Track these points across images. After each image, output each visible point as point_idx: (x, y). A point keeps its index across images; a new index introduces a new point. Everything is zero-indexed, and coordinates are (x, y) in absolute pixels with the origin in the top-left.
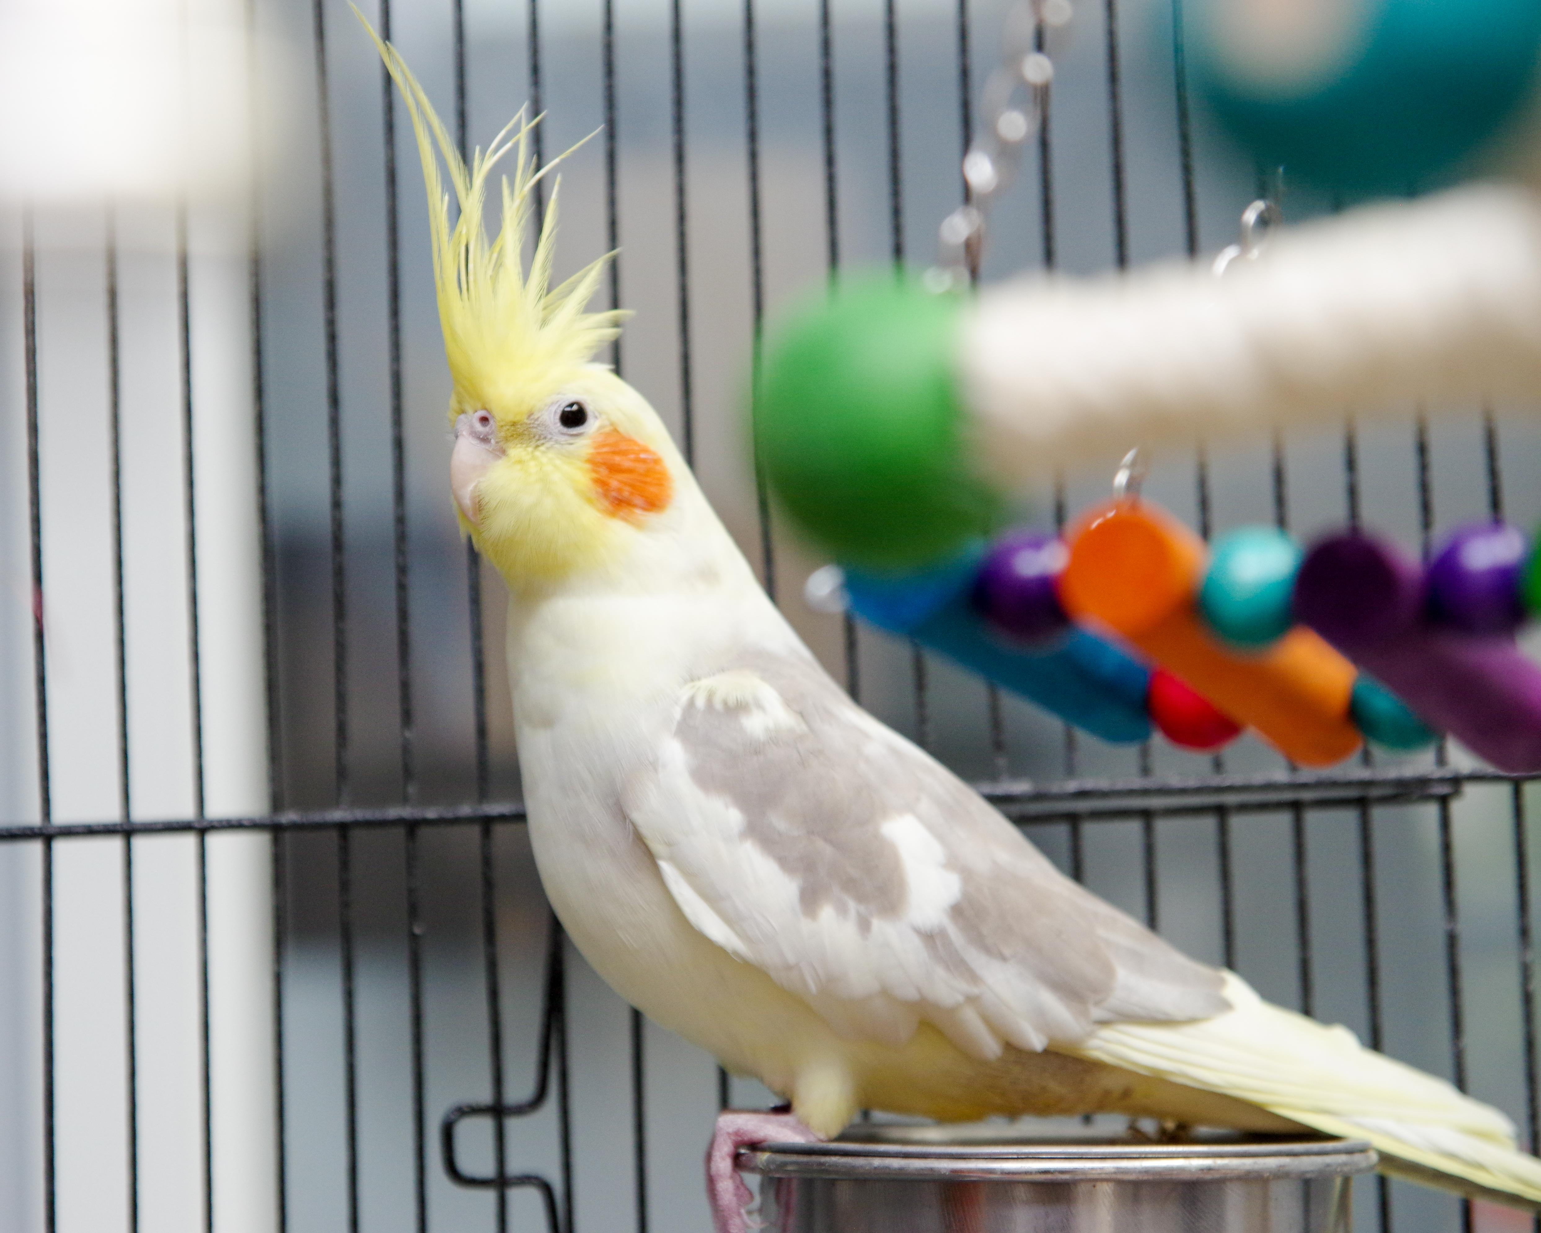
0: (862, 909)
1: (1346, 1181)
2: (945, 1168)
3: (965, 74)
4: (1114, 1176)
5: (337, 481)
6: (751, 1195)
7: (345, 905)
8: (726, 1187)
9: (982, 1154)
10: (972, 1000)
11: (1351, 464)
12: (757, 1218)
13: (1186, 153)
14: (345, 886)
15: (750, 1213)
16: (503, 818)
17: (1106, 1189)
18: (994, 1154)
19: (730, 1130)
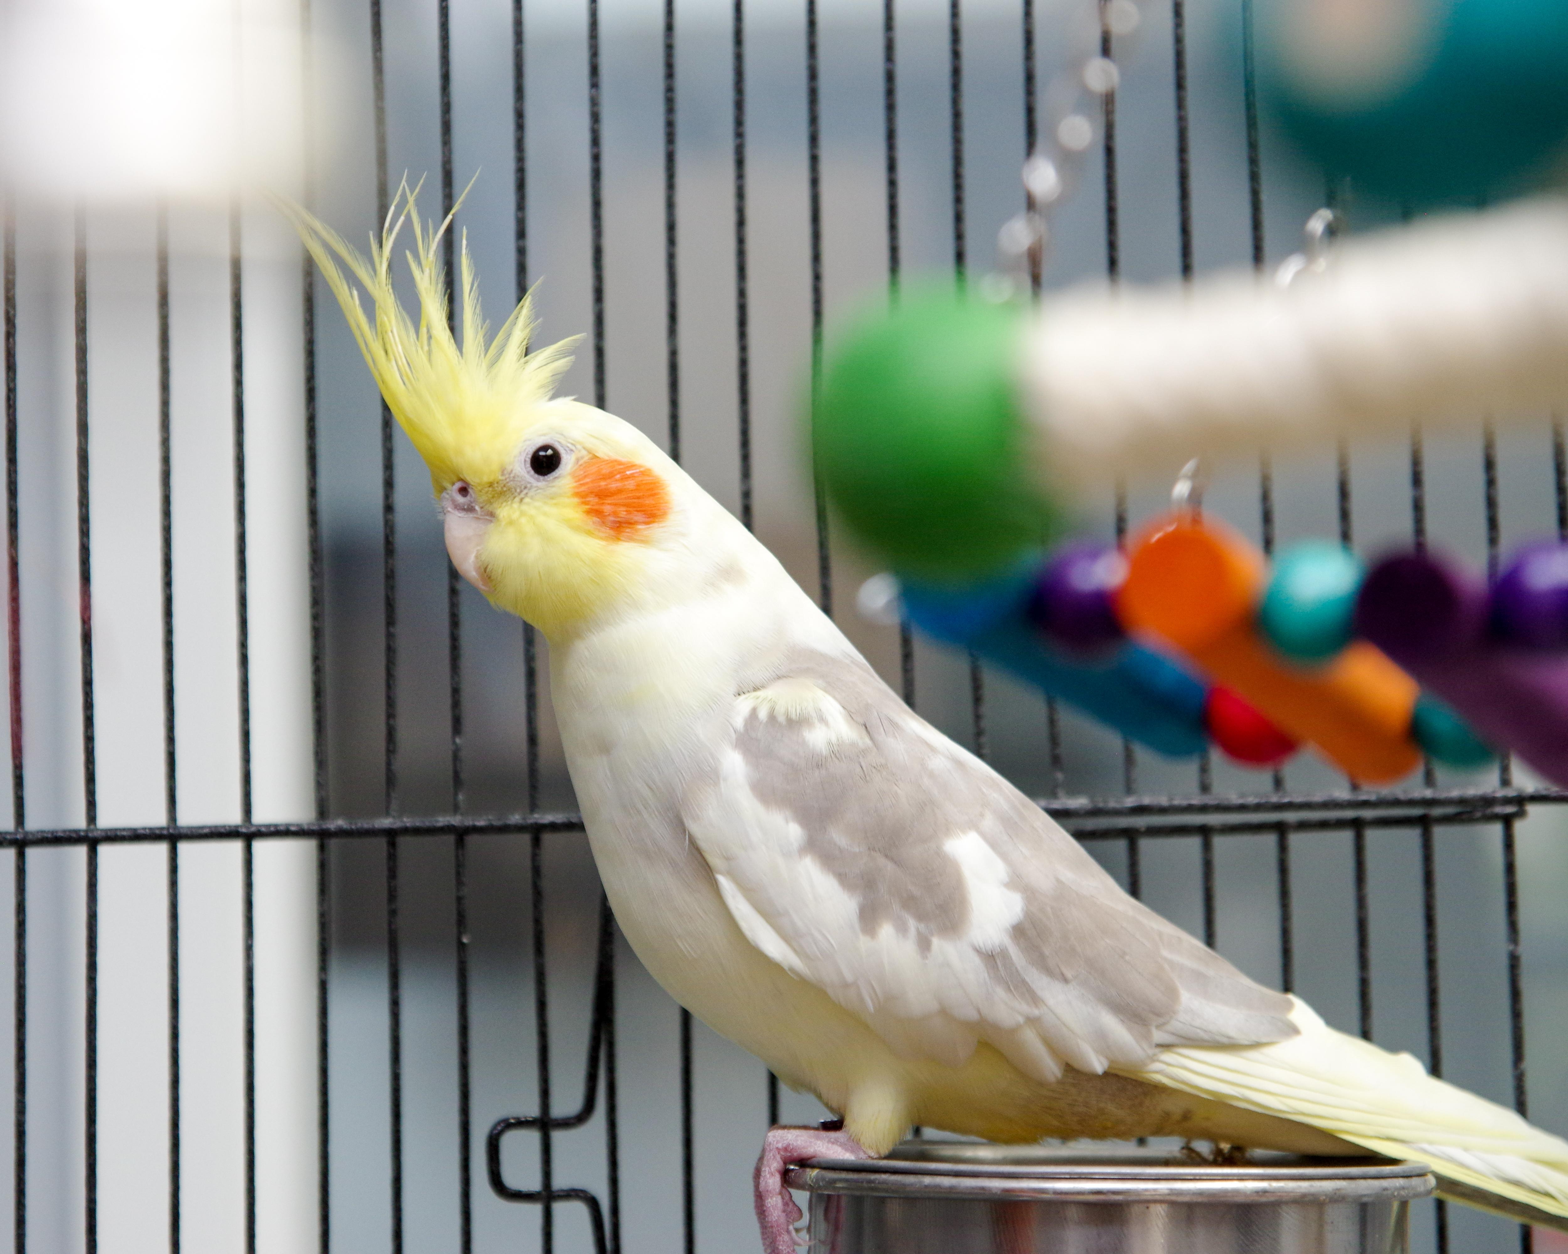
0: (922, 927)
1: (1404, 1205)
2: (996, 1188)
3: (1030, 78)
4: (1168, 1198)
5: (389, 484)
6: (800, 1210)
7: (393, 913)
8: (774, 1202)
9: (1034, 1173)
10: (1032, 1021)
11: (1417, 480)
12: (804, 1235)
13: (1253, 161)
14: (392, 896)
15: (797, 1230)
16: (554, 827)
17: (1159, 1211)
18: (1047, 1173)
19: (780, 1146)
